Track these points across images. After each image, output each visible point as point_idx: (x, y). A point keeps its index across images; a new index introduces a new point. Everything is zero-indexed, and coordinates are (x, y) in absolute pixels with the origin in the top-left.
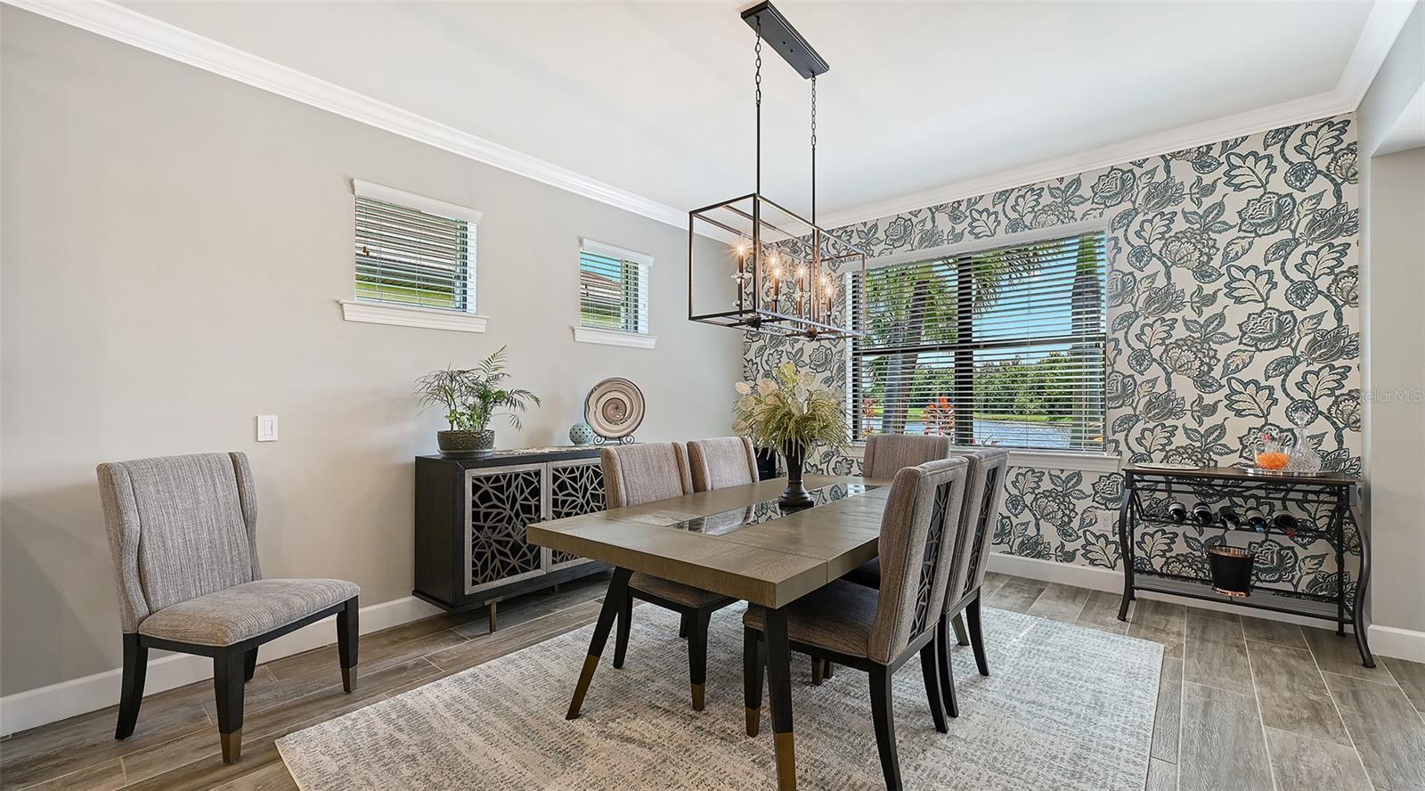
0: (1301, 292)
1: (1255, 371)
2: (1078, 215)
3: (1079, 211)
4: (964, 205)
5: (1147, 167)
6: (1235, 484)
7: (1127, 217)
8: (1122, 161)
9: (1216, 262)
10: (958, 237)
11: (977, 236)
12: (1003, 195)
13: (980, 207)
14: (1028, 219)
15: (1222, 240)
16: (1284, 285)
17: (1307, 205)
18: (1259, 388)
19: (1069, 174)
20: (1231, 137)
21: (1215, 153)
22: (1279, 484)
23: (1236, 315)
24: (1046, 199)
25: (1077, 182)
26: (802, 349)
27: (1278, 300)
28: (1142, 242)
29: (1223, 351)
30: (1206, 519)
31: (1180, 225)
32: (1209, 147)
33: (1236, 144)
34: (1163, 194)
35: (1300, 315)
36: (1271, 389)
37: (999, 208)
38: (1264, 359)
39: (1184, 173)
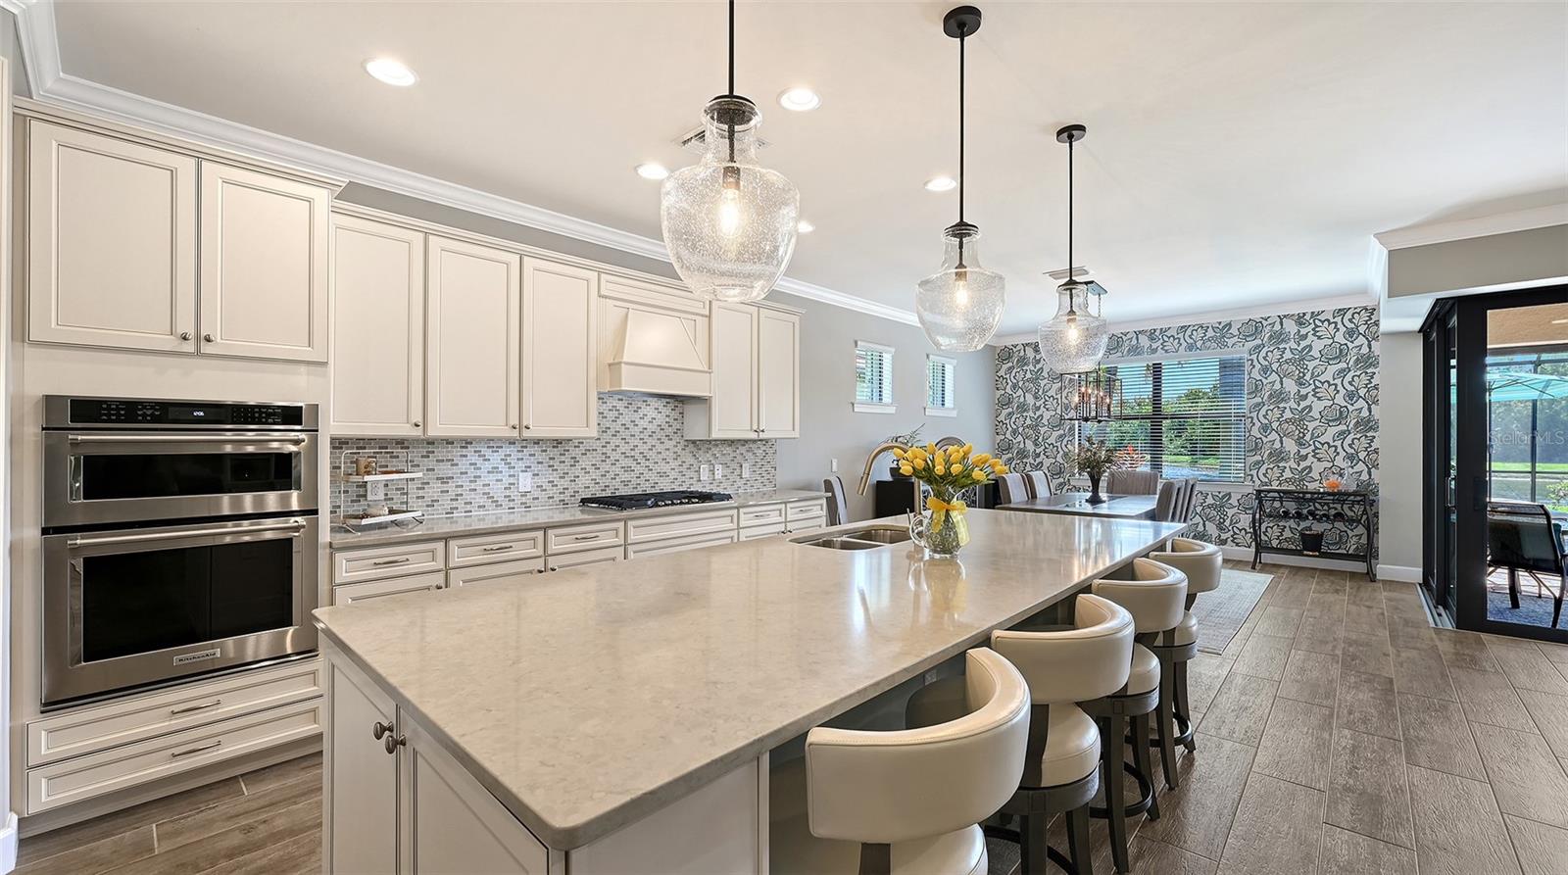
0: (1351, 396)
1: (1328, 437)
2: (1230, 345)
3: (1230, 342)
4: (1158, 331)
5: (1270, 321)
6: (1317, 496)
7: (1258, 348)
8: (1257, 317)
9: (1308, 377)
10: (1155, 351)
11: (1166, 351)
12: (1184, 328)
13: (1168, 333)
14: (1199, 344)
15: (1311, 365)
16: (1343, 392)
17: (1355, 350)
18: (1330, 447)
19: (1225, 320)
20: (1316, 310)
21: (1307, 317)
22: (1340, 496)
23: (1318, 407)
24: (1210, 333)
25: (1229, 325)
26: (1042, 415)
27: (1340, 400)
28: (1267, 363)
29: (1311, 426)
30: (1299, 516)
31: (1288, 355)
32: (1304, 314)
33: (1318, 314)
34: (1279, 338)
35: (1351, 408)
36: (1336, 447)
37: (1181, 336)
38: (1332, 431)
39: (1291, 327)
